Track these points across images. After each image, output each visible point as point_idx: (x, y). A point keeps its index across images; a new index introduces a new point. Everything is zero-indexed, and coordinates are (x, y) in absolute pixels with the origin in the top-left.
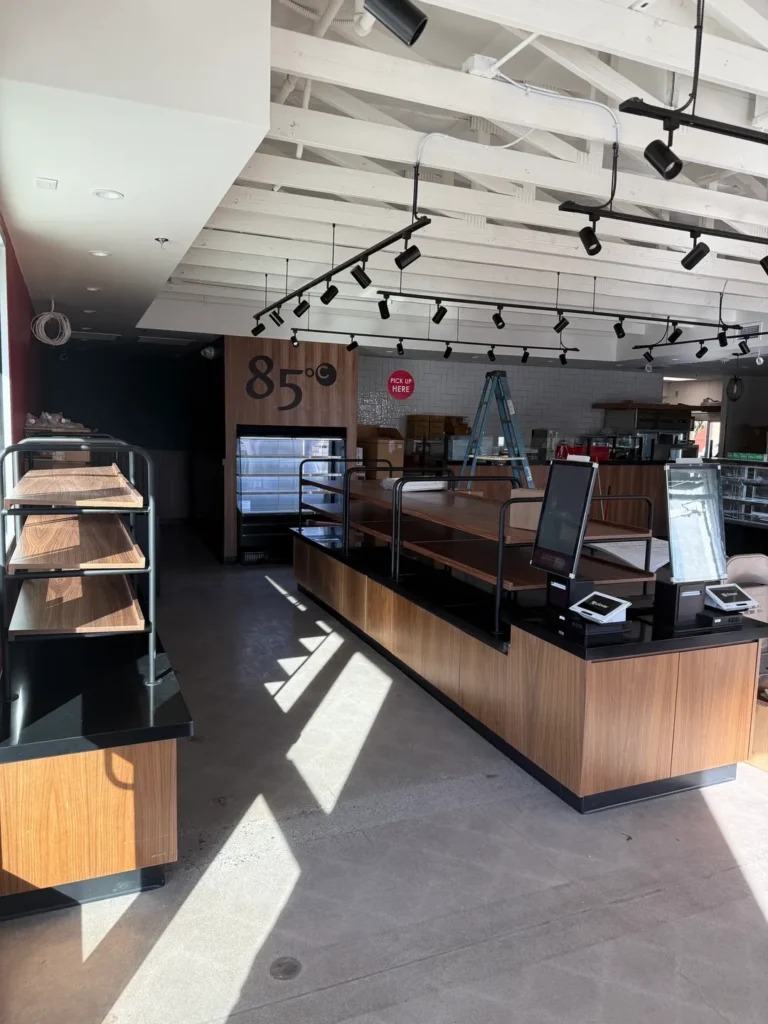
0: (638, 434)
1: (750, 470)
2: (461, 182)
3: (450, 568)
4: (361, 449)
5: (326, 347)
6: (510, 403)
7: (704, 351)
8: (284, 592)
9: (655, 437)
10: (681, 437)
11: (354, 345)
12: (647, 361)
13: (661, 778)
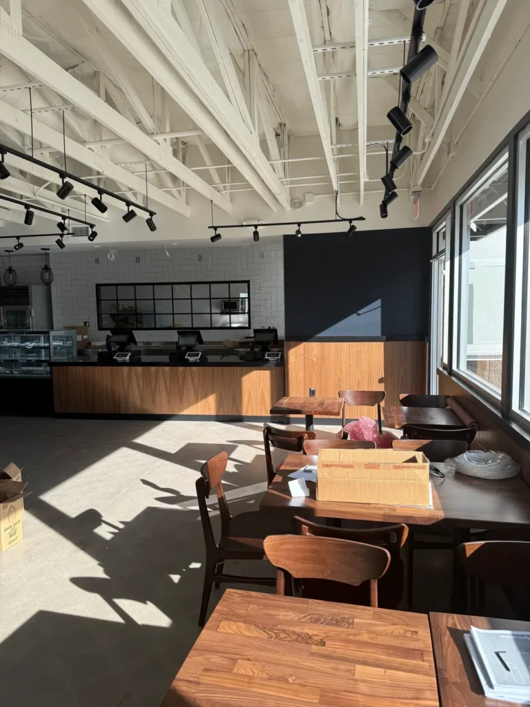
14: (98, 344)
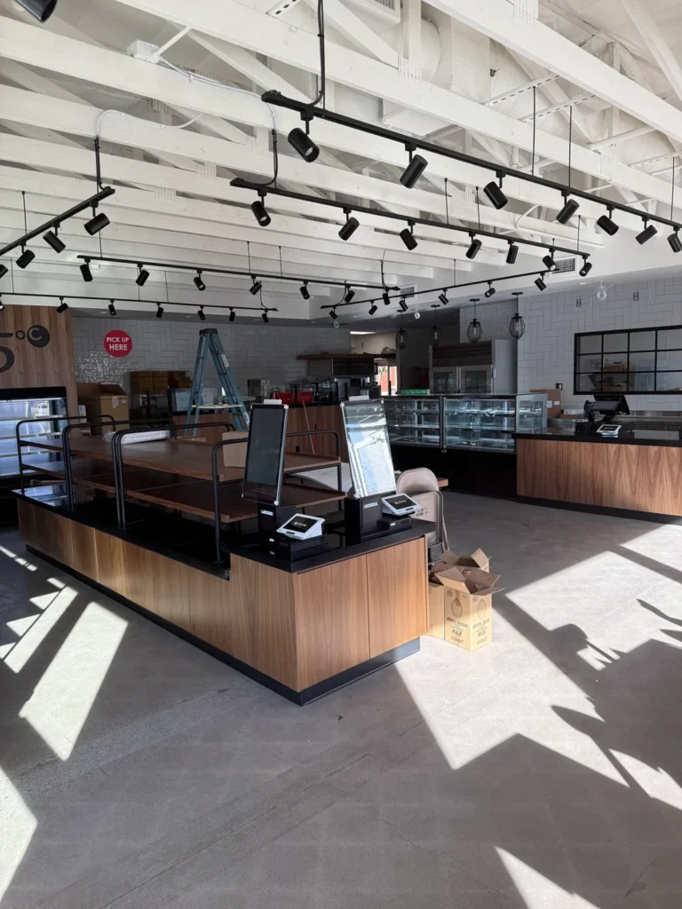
0: (335, 380)
1: (419, 403)
2: (150, 158)
3: (180, 511)
4: (83, 407)
5: (36, 310)
6: (224, 357)
7: (374, 309)
8: (12, 555)
9: (348, 381)
10: (368, 380)
11: (64, 307)
12: (331, 318)
13: (363, 661)
14: (573, 412)
